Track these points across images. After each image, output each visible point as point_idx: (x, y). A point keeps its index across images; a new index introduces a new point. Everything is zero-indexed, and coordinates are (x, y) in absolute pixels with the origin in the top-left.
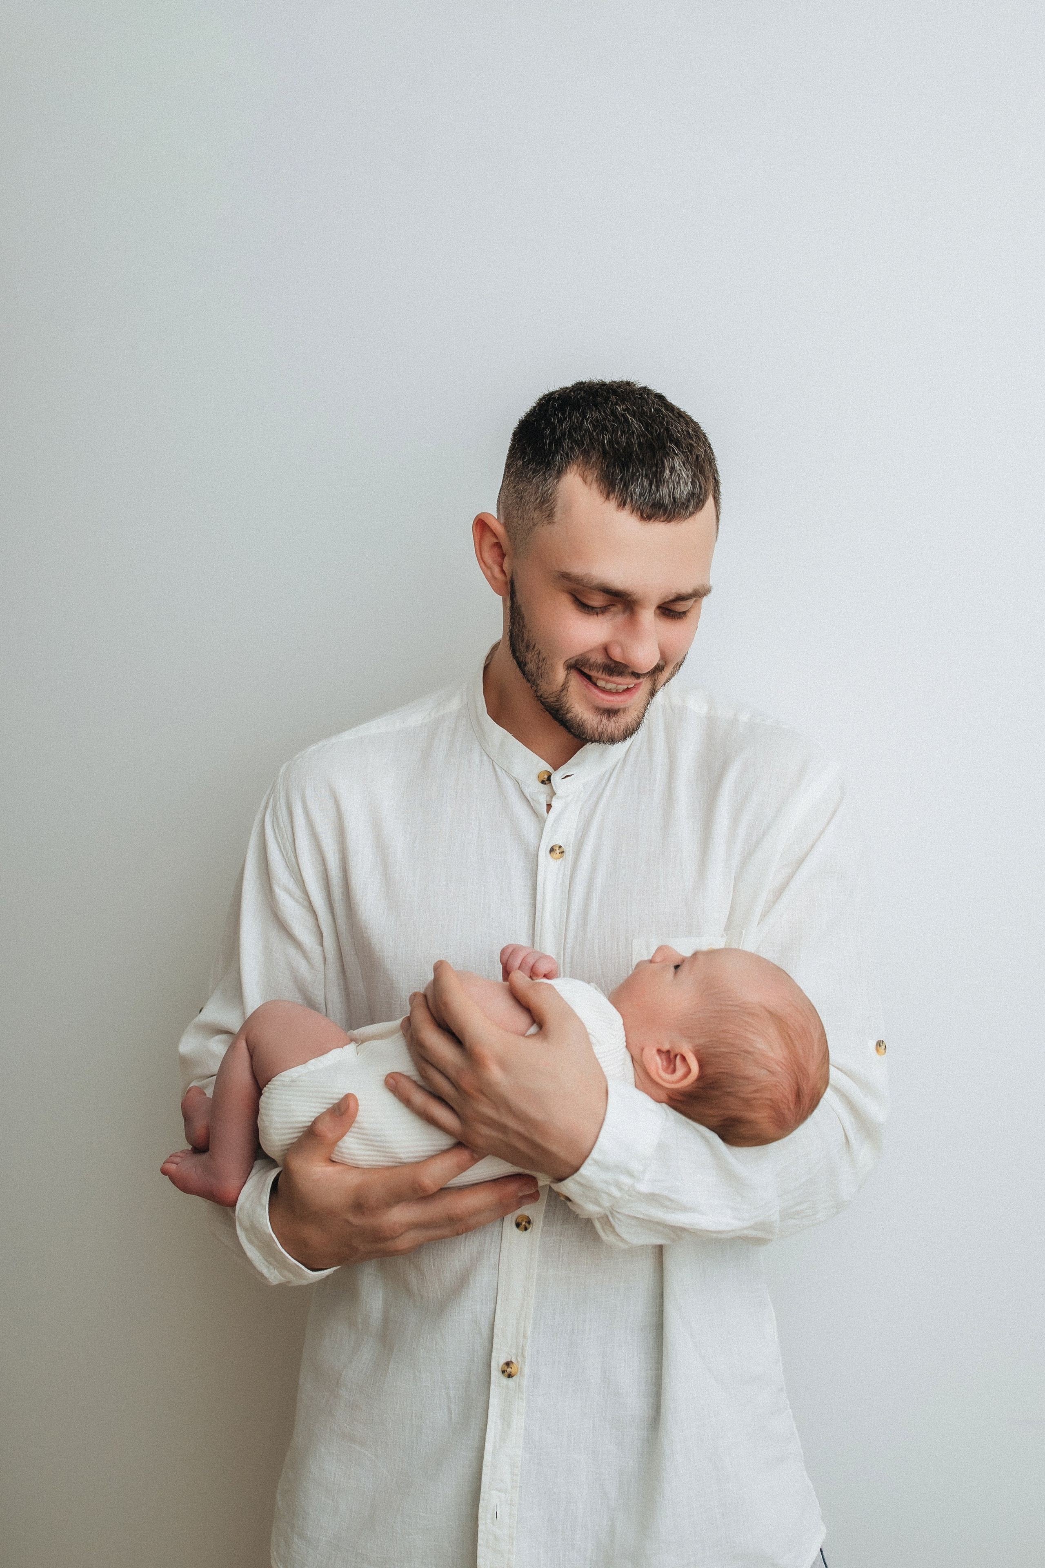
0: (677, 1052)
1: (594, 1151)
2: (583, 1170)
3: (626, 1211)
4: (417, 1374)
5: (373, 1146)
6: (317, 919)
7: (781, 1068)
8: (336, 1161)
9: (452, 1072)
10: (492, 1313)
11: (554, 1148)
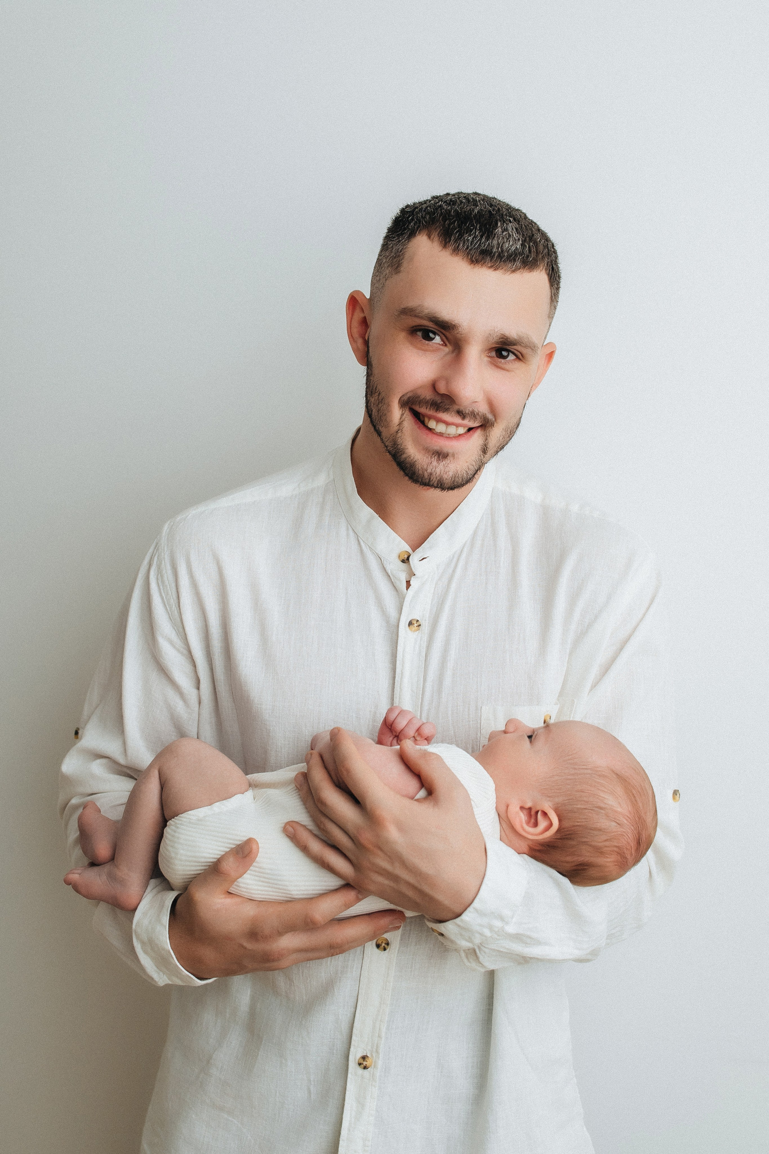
0: (538, 809)
1: (476, 901)
2: (465, 916)
3: (492, 946)
4: (284, 1061)
5: (269, 883)
6: (195, 666)
7: (627, 820)
8: (233, 893)
9: (350, 827)
10: (352, 1016)
11: (440, 897)
